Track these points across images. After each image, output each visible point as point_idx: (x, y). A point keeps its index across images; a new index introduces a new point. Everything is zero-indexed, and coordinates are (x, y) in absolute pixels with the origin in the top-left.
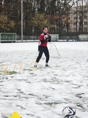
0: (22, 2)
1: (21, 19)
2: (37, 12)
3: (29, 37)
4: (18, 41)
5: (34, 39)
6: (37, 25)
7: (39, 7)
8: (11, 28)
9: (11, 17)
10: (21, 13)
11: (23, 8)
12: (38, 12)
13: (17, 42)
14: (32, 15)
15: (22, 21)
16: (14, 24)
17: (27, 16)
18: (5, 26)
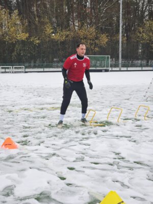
0: (121, 2)
1: (119, 32)
2: (147, 18)
3: (132, 63)
4: (114, 69)
5: (141, 66)
6: (147, 40)
7: (151, 8)
8: (100, 47)
9: (102, 28)
10: (119, 20)
11: (122, 12)
12: (149, 18)
13: (111, 71)
14: (139, 24)
15: (121, 35)
16: (106, 40)
17: (129, 26)
18: (91, 44)
